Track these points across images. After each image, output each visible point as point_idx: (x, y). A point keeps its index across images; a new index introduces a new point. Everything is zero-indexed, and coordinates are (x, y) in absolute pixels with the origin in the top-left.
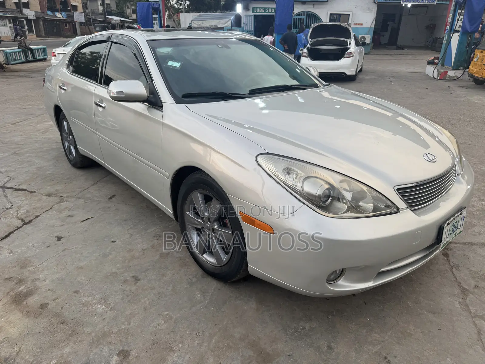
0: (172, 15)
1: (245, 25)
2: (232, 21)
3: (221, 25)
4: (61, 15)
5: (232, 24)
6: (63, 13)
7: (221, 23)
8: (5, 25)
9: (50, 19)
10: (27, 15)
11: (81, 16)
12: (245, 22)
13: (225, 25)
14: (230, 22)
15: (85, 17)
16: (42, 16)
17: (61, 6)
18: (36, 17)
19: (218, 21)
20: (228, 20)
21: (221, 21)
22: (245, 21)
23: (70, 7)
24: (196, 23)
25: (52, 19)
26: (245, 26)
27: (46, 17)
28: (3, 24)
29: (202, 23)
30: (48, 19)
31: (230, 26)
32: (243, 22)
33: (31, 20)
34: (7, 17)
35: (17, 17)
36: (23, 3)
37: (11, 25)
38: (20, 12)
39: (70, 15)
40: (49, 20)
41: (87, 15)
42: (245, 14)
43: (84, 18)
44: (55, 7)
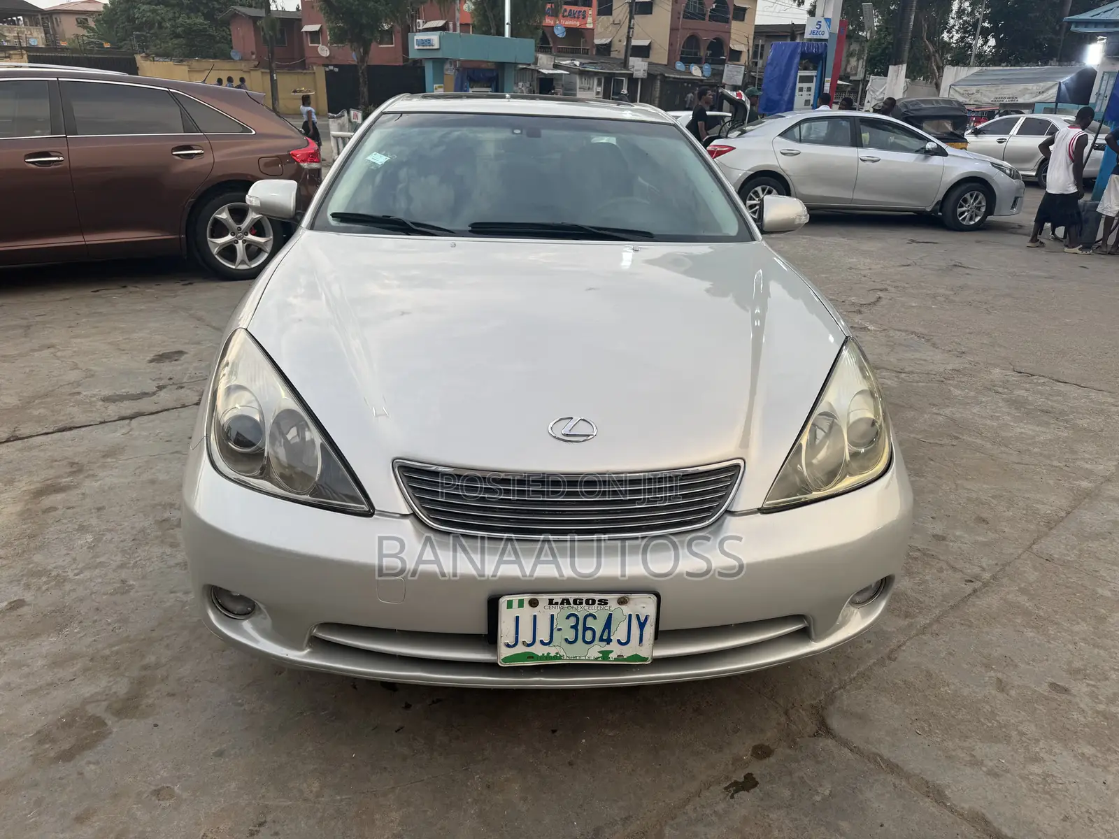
0: (936, 71)
1: (1101, 97)
2: (1063, 87)
3: (1027, 96)
4: (700, 71)
5: (1062, 95)
6: (706, 67)
7: (1029, 91)
8: (589, 89)
9: (674, 78)
10: (632, 70)
11: (737, 72)
12: (1102, 92)
13: (1038, 99)
14: (1055, 90)
15: (745, 74)
16: (659, 73)
17: (709, 52)
18: (648, 74)
19: (1021, 86)
20: (1050, 83)
21: (1030, 88)
22: (1103, 87)
23: (725, 54)
24: (962, 91)
25: (677, 78)
26: (1099, 102)
27: (666, 75)
28: (586, 85)
29: (978, 91)
30: (669, 77)
31: (1054, 100)
32: (1097, 91)
33: (637, 79)
34: (596, 74)
35: (614, 73)
36: (633, 46)
37: (599, 89)
38: (622, 65)
39: (718, 70)
40: (671, 79)
41: (750, 72)
42: (1109, 68)
43: (741, 77)
44: (696, 54)
